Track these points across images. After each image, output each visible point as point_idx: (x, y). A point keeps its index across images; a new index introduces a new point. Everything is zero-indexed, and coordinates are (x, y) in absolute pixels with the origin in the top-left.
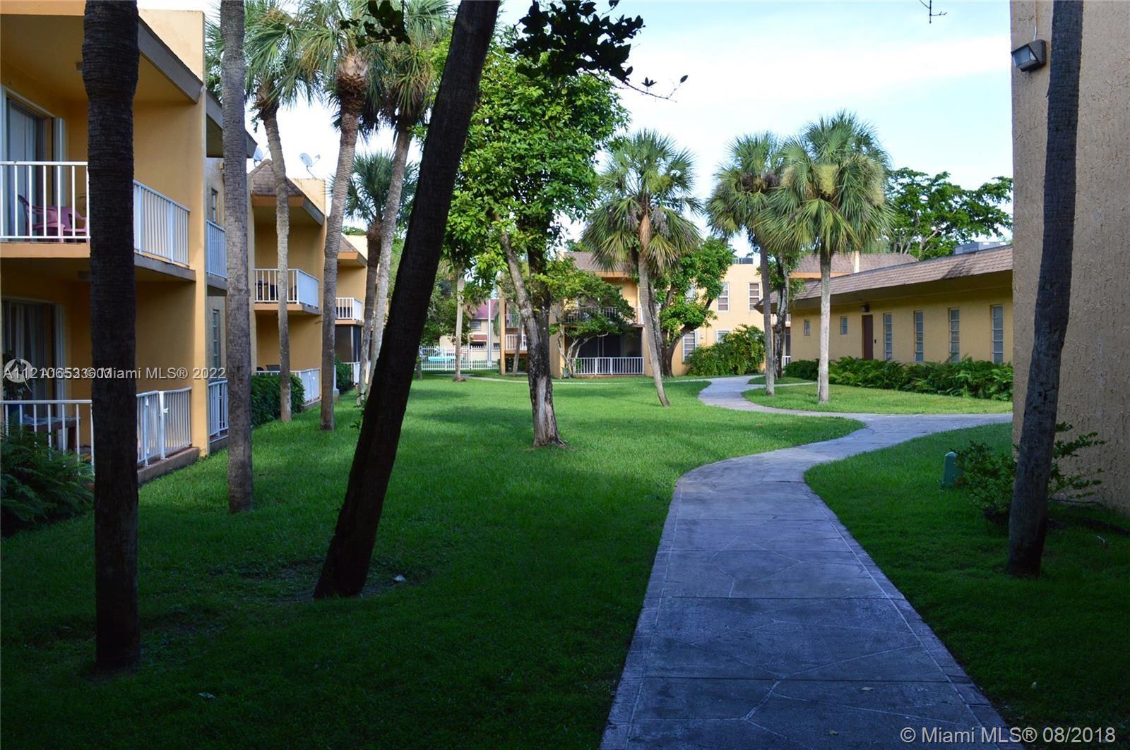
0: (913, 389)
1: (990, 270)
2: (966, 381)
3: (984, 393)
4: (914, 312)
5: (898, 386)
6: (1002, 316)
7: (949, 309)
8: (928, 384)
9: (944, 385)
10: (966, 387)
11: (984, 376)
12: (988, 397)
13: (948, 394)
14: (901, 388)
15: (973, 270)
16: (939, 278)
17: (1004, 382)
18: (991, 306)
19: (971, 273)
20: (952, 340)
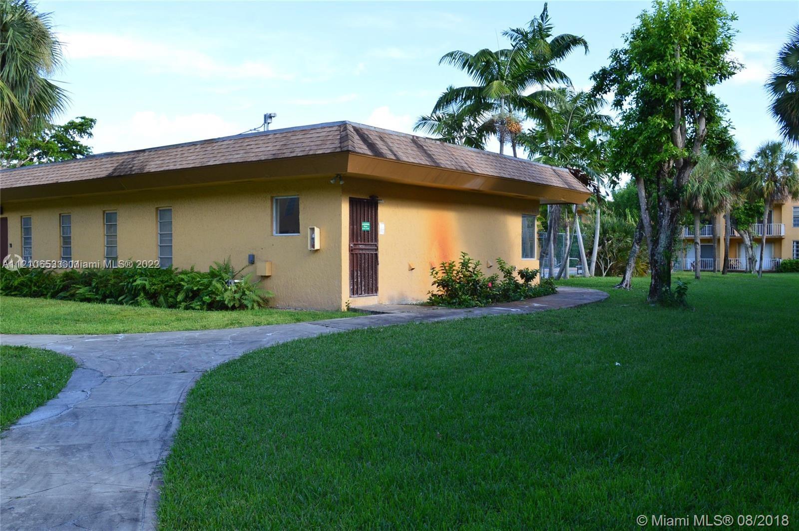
0: (72, 297)
1: (172, 167)
2: (144, 287)
3: (166, 301)
4: (60, 214)
5: (49, 294)
6: (171, 219)
7: (104, 212)
8: (90, 292)
9: (111, 292)
10: (142, 294)
11: (162, 282)
12: (173, 306)
13: (121, 303)
14: (54, 296)
15: (148, 167)
16: (104, 176)
17: (195, 288)
18: (157, 209)
19: (146, 170)
20: (107, 244)
